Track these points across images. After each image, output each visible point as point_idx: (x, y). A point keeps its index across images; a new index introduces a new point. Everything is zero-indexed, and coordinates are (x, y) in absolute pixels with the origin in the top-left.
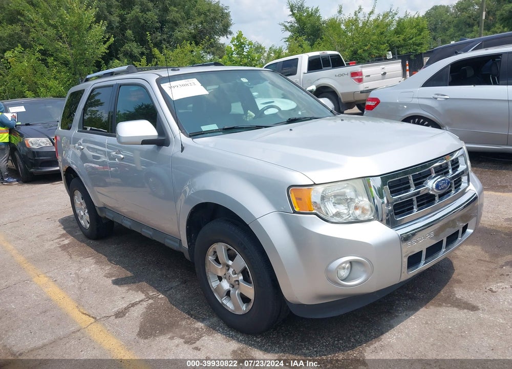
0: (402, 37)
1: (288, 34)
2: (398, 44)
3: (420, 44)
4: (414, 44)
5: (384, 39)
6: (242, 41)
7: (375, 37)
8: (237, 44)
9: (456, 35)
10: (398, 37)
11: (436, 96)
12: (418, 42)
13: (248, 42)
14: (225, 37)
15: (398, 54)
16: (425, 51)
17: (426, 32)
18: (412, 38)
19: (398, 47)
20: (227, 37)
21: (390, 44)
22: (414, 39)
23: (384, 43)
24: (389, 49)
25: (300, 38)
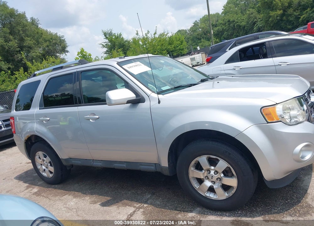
0: (173, 46)
1: (105, 49)
2: (171, 50)
3: (183, 49)
4: (180, 49)
5: (164, 48)
6: (84, 54)
7: (159, 47)
8: (81, 56)
9: (193, 44)
10: (171, 46)
11: (235, 68)
12: (182, 48)
13: (88, 54)
14: (64, 54)
15: (173, 55)
16: (186, 53)
17: (185, 43)
18: (178, 47)
19: (172, 52)
20: (66, 54)
21: (167, 51)
22: (179, 47)
23: (164, 50)
24: (167, 53)
25: (119, 50)
